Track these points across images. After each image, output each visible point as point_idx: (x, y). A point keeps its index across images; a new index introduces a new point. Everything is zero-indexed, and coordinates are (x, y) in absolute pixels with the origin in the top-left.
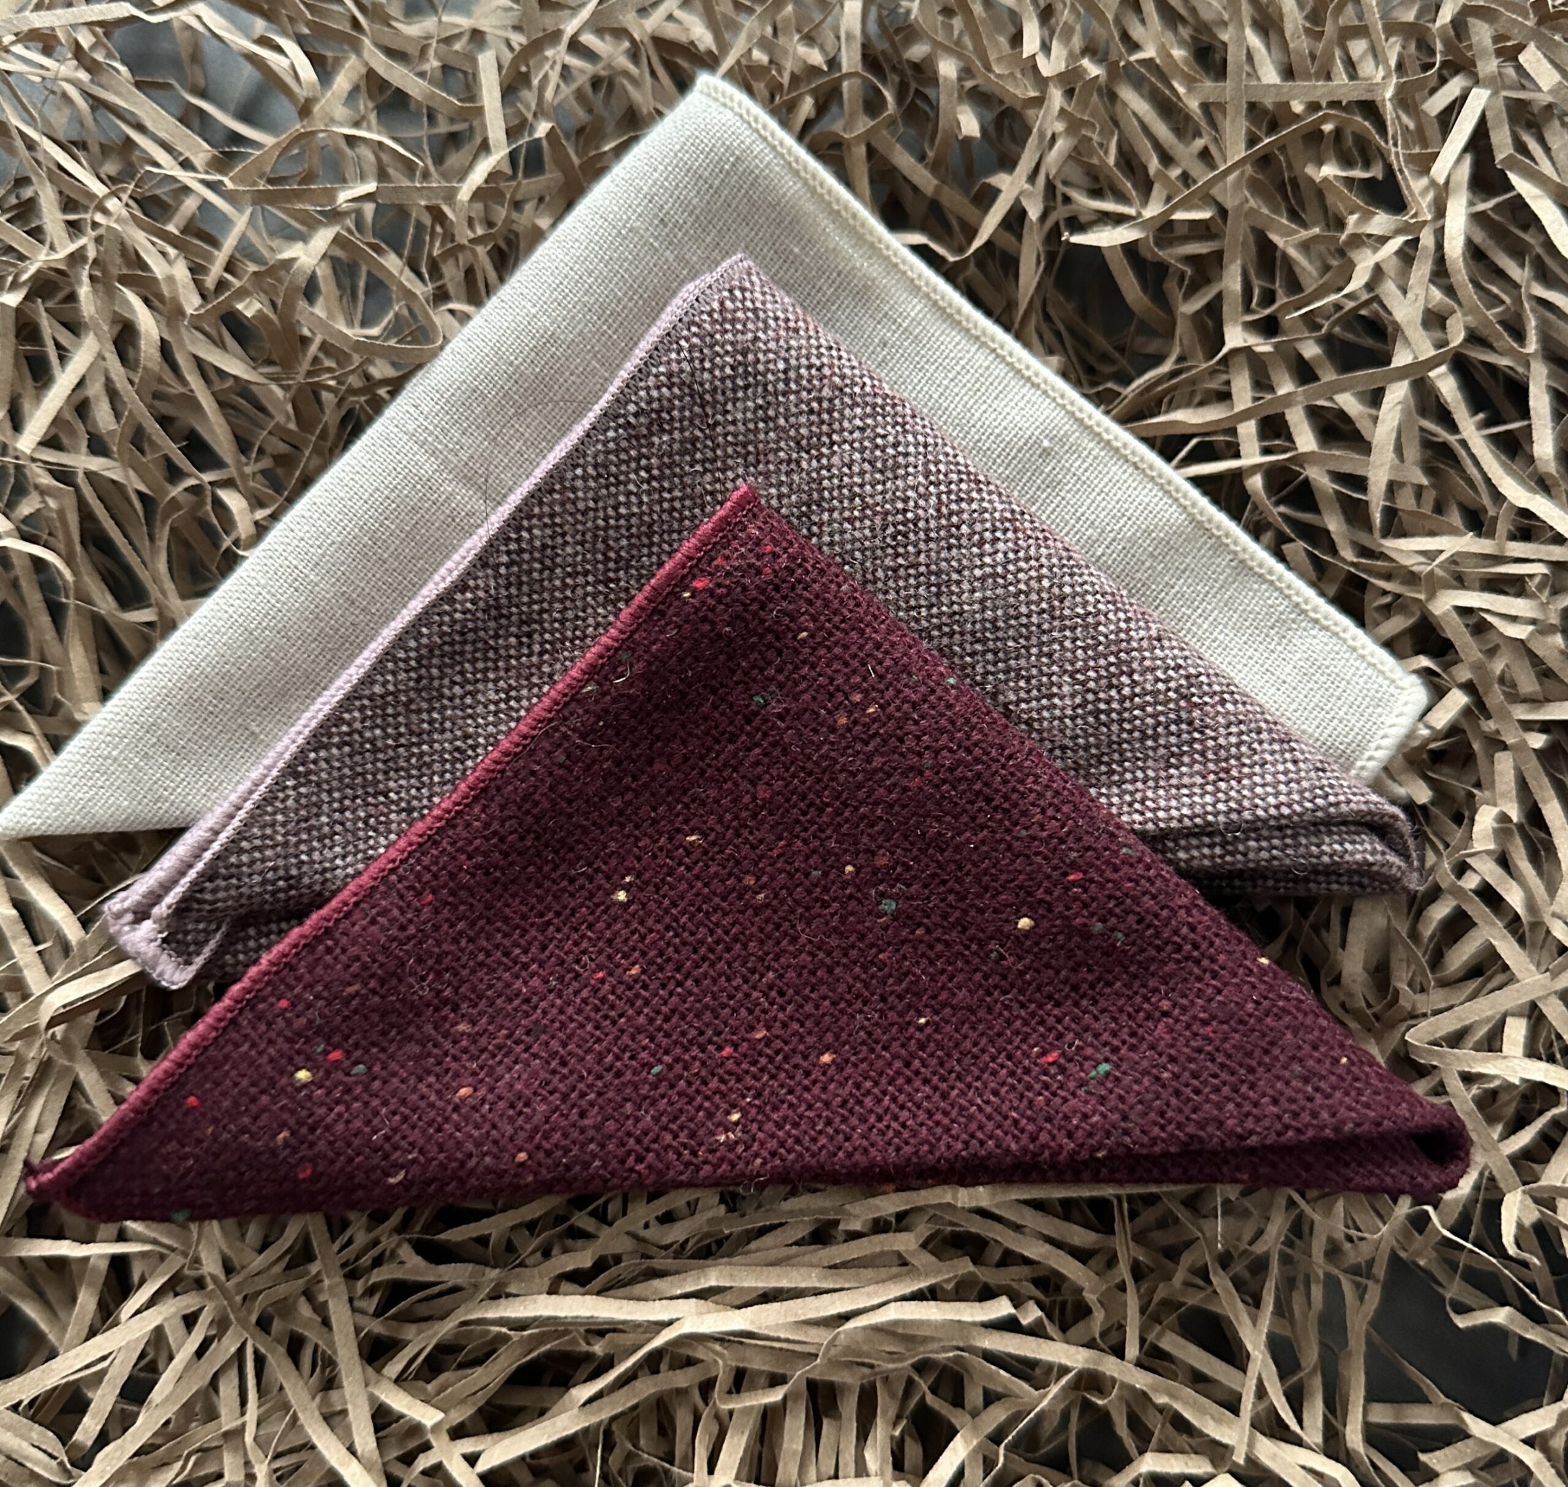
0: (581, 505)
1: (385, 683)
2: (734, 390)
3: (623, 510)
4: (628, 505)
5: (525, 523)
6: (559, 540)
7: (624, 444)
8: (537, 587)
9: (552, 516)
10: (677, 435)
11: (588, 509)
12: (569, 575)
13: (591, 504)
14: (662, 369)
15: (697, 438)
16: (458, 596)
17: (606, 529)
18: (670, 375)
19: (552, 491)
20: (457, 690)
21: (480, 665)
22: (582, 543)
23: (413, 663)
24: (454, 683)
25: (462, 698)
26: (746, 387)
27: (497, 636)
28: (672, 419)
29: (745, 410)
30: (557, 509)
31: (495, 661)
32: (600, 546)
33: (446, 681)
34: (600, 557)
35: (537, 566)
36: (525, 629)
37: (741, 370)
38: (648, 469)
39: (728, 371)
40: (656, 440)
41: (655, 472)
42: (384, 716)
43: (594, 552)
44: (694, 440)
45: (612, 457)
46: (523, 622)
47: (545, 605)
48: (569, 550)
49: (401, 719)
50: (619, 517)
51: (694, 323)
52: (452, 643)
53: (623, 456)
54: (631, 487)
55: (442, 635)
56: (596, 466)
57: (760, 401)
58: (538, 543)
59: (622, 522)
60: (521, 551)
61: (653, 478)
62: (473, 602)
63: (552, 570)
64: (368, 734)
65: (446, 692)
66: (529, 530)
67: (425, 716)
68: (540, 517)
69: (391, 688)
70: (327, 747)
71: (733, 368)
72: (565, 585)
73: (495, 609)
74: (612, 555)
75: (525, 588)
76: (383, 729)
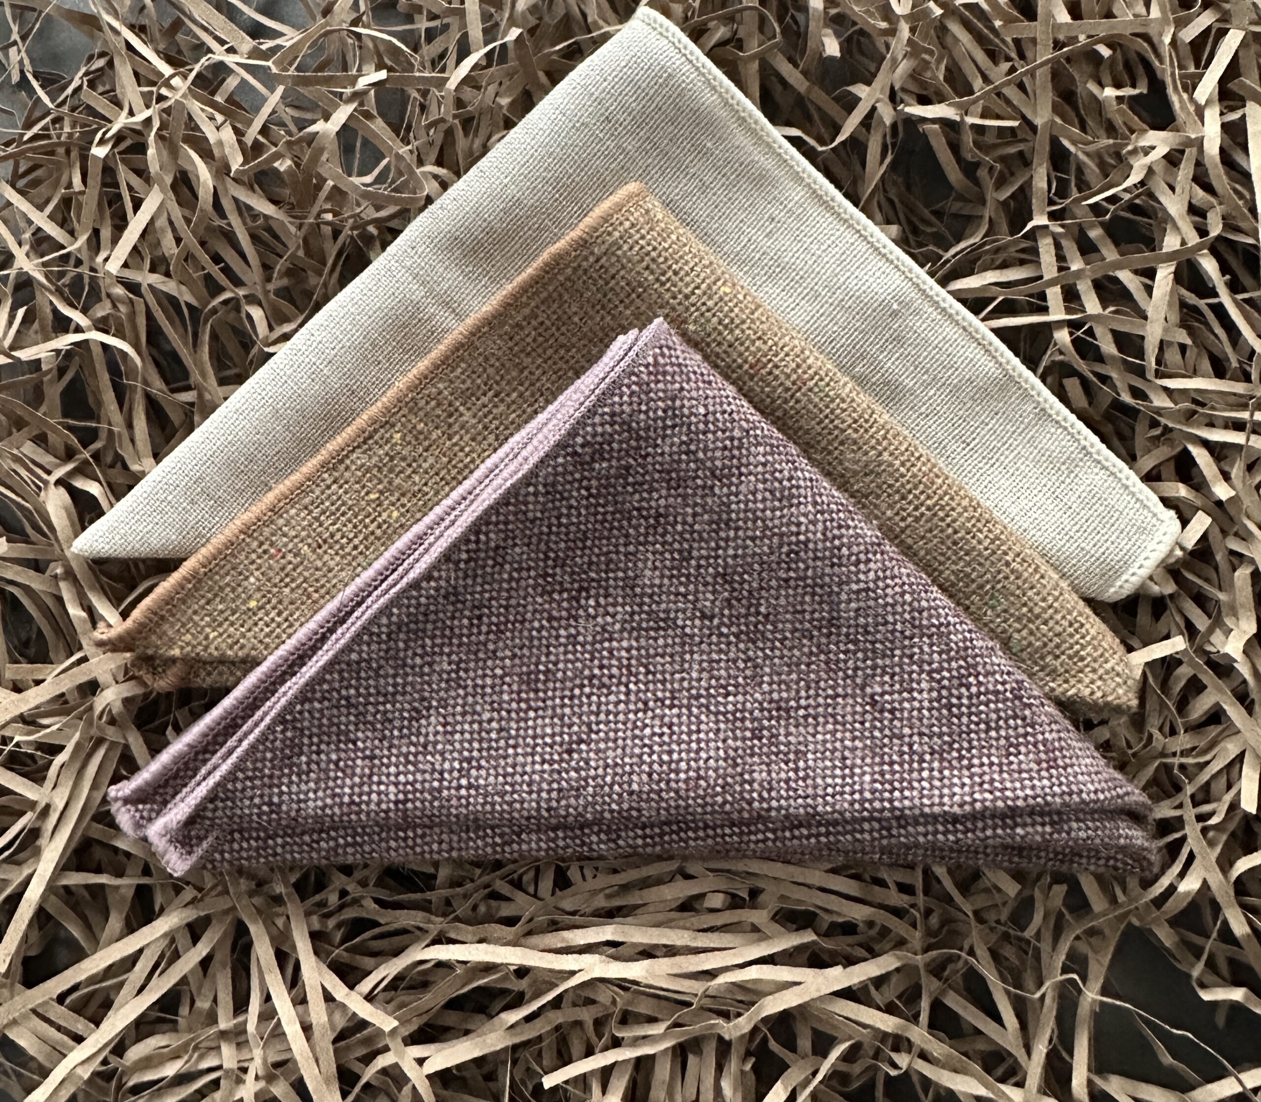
0: (530, 515)
1: (360, 653)
2: (665, 428)
3: (564, 521)
4: (568, 516)
5: (484, 528)
6: (510, 542)
7: (571, 468)
8: (489, 579)
9: (506, 523)
10: (614, 463)
11: (536, 518)
12: (516, 570)
13: (539, 515)
14: (606, 410)
15: (631, 466)
16: (424, 584)
17: (548, 534)
18: (613, 414)
19: (508, 504)
20: (418, 661)
21: (438, 641)
22: (528, 545)
23: (384, 637)
24: (415, 654)
25: (421, 667)
26: (674, 426)
27: (453, 618)
28: (612, 449)
29: (672, 445)
30: (511, 518)
31: (450, 638)
32: (543, 546)
33: (410, 653)
34: (541, 556)
35: (490, 562)
36: (477, 612)
37: (670, 413)
38: (588, 489)
39: (660, 413)
40: (597, 466)
41: (594, 491)
42: (359, 678)
43: (538, 551)
44: (628, 468)
45: (560, 479)
46: (474, 607)
47: (494, 594)
48: (517, 550)
49: (371, 682)
50: (560, 525)
51: (634, 374)
52: (416, 623)
53: (569, 478)
54: (573, 502)
55: (409, 615)
56: (545, 486)
57: (684, 438)
58: (493, 544)
59: (563, 529)
60: (478, 550)
61: (591, 495)
62: (437, 589)
63: (502, 566)
64: (344, 692)
65: (409, 661)
66: (486, 534)
67: (391, 681)
68: (497, 524)
69: (364, 655)
70: (311, 701)
71: (665, 411)
72: (511, 579)
73: (453, 595)
74: (552, 555)
75: (479, 580)
76: (357, 689)
